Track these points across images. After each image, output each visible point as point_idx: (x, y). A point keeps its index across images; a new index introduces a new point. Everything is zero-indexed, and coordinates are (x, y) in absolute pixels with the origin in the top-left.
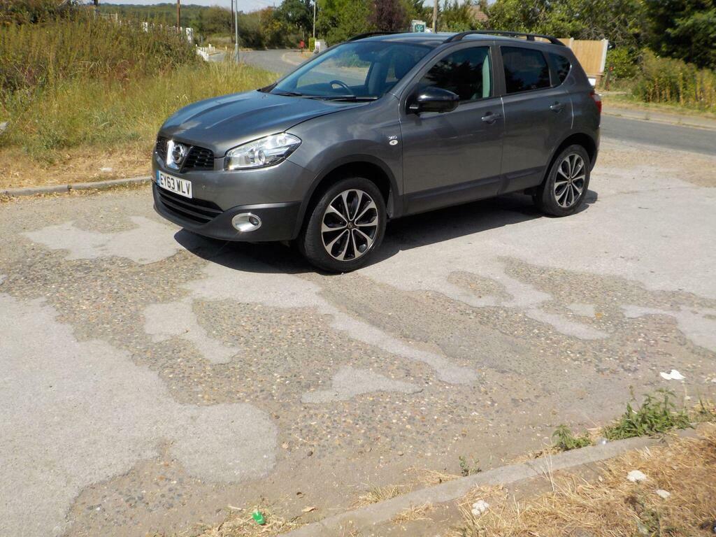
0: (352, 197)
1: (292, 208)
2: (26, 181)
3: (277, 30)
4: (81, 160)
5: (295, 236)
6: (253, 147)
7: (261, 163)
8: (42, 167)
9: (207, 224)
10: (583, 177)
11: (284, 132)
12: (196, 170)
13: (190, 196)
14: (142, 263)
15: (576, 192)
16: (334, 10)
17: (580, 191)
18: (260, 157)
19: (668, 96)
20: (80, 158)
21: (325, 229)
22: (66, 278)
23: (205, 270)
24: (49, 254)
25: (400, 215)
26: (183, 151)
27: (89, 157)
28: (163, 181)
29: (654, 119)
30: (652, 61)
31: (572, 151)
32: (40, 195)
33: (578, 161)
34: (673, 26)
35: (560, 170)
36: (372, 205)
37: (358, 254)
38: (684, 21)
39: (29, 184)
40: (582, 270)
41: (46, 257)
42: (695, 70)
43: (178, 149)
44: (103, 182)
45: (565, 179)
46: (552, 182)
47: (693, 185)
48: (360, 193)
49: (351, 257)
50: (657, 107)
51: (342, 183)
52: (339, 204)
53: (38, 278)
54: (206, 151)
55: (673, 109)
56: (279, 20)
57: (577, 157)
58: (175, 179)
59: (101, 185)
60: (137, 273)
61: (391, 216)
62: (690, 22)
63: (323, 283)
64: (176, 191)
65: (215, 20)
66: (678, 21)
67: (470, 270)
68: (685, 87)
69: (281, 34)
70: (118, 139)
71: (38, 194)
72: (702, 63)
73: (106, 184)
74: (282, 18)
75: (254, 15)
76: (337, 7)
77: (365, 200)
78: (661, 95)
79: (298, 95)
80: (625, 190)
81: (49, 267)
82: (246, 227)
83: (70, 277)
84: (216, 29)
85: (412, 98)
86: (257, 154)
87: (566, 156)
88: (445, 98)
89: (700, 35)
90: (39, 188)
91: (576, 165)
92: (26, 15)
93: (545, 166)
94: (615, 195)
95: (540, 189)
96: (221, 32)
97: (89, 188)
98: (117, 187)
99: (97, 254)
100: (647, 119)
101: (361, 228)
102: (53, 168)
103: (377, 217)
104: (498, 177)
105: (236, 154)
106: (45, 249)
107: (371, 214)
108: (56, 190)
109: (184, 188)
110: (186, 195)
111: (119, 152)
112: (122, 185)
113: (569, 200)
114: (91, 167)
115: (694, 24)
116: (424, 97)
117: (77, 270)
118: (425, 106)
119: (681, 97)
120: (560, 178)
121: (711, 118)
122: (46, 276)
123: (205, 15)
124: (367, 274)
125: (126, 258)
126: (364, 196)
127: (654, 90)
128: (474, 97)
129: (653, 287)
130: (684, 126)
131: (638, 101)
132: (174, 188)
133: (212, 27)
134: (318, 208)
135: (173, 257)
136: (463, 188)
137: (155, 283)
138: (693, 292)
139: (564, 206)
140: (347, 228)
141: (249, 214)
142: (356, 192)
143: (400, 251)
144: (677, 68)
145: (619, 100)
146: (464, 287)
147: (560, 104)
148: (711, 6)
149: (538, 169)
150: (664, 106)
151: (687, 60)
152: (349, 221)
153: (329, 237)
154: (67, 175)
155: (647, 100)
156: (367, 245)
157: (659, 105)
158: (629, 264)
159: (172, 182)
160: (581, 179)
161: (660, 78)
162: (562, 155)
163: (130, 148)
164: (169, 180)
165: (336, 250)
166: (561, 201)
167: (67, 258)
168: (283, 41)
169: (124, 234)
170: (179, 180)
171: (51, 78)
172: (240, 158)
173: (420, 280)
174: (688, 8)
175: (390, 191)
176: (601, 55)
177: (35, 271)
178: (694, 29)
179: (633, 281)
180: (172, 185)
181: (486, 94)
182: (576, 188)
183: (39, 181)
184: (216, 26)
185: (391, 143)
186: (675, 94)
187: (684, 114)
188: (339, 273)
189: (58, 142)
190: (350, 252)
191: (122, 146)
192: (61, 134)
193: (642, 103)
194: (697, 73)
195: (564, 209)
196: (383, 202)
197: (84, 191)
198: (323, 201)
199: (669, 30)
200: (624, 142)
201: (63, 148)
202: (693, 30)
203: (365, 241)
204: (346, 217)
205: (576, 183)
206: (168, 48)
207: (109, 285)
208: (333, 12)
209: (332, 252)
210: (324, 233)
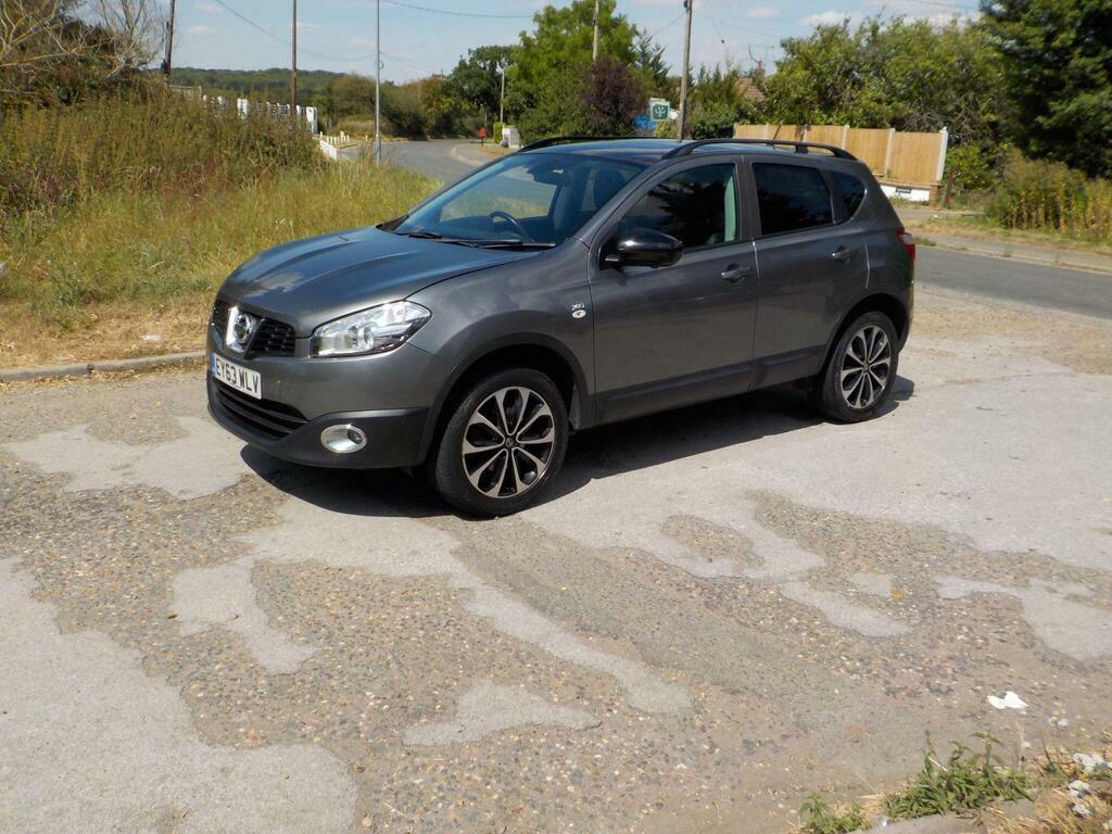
0: (512, 398)
1: (415, 417)
2: (24, 357)
3: (446, 110)
4: (114, 322)
5: (420, 461)
6: (357, 322)
7: (368, 347)
8: (52, 334)
9: (284, 439)
10: (887, 361)
11: (404, 300)
12: (269, 354)
13: (258, 395)
14: (184, 497)
15: (876, 385)
16: (532, 82)
17: (882, 382)
18: (366, 338)
19: (1042, 218)
20: (113, 320)
21: (468, 448)
22: (61, 522)
23: (280, 511)
24: (40, 481)
25: (583, 428)
26: (250, 325)
27: (128, 317)
28: (220, 370)
29: (1019, 256)
30: (1019, 167)
31: (863, 324)
32: (43, 380)
33: (879, 336)
34: (1047, 113)
35: (850, 351)
36: (545, 410)
37: (521, 487)
38: (1063, 106)
39: (29, 362)
40: (877, 515)
41: (35, 486)
42: (1082, 180)
43: (243, 321)
44: (144, 360)
45: (859, 365)
46: (836, 370)
47: (1068, 370)
48: (525, 393)
49: (511, 492)
50: (1023, 236)
51: (495, 379)
52: (490, 410)
53: (16, 523)
54: (285, 326)
55: (1047, 239)
56: (449, 95)
57: (876, 330)
58: (237, 367)
59: (141, 363)
60: (172, 515)
61: (577, 426)
62: (1072, 107)
63: (465, 533)
64: (238, 386)
65: (351, 96)
66: (1054, 106)
67: (699, 514)
68: (1068, 206)
69: (452, 117)
70: (175, 288)
71: (41, 378)
72: (1093, 170)
73: (148, 363)
74: (453, 92)
75: (410, 88)
76: (536, 77)
77: (533, 403)
78: (1030, 217)
79: (435, 237)
80: (957, 379)
81: (37, 503)
82: (343, 446)
83: (68, 520)
84: (352, 108)
85: (609, 244)
86: (361, 333)
87: (858, 329)
88: (661, 245)
89: (1088, 127)
90: (43, 368)
91: (876, 342)
92: (54, 93)
93: (826, 346)
94: (942, 386)
95: (819, 379)
96: (358, 112)
97: (120, 369)
98: (165, 367)
99: (115, 480)
100: (1008, 256)
101: (527, 447)
102: (69, 335)
103: (553, 429)
104: (750, 363)
105: (328, 333)
106: (35, 473)
107: (543, 423)
108: (68, 372)
109: (251, 383)
110: (252, 393)
111: (173, 311)
112: (174, 364)
113: (865, 396)
114: (128, 335)
115: (1079, 111)
116: (630, 243)
117: (80, 509)
118: (630, 258)
119: (1062, 220)
120: (850, 363)
121: (1106, 254)
122: (29, 518)
123: (335, 88)
124: (535, 520)
125: (160, 489)
126: (531, 396)
127: (1018, 210)
128: (712, 240)
129: (989, 545)
130: (1065, 267)
131: (994, 226)
132: (235, 382)
133: (346, 105)
134: (457, 416)
135: (233, 486)
136: (695, 380)
137: (198, 534)
138: (1052, 554)
139: (858, 405)
140: (504, 446)
141: (349, 426)
142: (517, 391)
143: (593, 480)
144: (1059, 175)
145: (965, 224)
146: (687, 542)
147: (847, 250)
148: (1105, 82)
149: (814, 350)
150: (1034, 235)
151: (1071, 164)
152: (507, 437)
153: (474, 461)
154: (92, 346)
155: (1008, 225)
156: (536, 472)
157: (1026, 233)
158: (954, 505)
159: (232, 372)
160: (885, 364)
161: (1030, 191)
162: (852, 329)
163: (191, 304)
164: (229, 369)
165: (486, 482)
166: (852, 398)
167: (67, 488)
168: (455, 127)
169: (163, 447)
170: (243, 369)
171: (82, 192)
172: (337, 339)
173: (617, 530)
174: (1070, 85)
175: (575, 388)
176: (938, 154)
177: (13, 510)
178: (1079, 118)
179: (956, 535)
180: (233, 377)
181: (730, 236)
182: (876, 378)
183: (45, 357)
184: (353, 103)
185: (575, 315)
186: (1054, 217)
187: (1065, 248)
188: (490, 516)
189: (82, 293)
190: (509, 484)
191: (180, 300)
192: (87, 282)
193: (999, 230)
194: (1085, 184)
195: (857, 411)
196: (562, 406)
197: (112, 374)
198: (465, 406)
199: (1040, 119)
200: (967, 295)
201: (88, 303)
202: (1078, 120)
203: (533, 467)
204: (503, 430)
205: (874, 369)
206: (270, 142)
207: (126, 535)
208: (529, 85)
209: (480, 485)
210: (466, 455)
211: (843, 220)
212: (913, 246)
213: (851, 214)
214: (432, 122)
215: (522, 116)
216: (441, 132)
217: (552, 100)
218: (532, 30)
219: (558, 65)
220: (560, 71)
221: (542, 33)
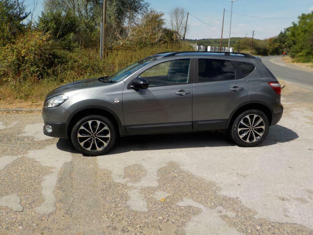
0: (94, 123)
1: (62, 125)
3: (276, 47)
7: (54, 106)
11: (63, 94)
15: (257, 135)
16: (295, 37)
17: (260, 134)
21: (79, 136)
24: (19, 133)
31: (251, 112)
33: (257, 118)
35: (242, 122)
36: (106, 128)
37: (98, 149)
40: (201, 176)
45: (247, 127)
48: (99, 122)
49: (94, 150)
52: (86, 126)
56: (276, 43)
57: (256, 116)
65: (245, 44)
69: (278, 49)
74: (278, 41)
75: (265, 41)
76: (296, 36)
77: (102, 125)
84: (245, 47)
87: (245, 115)
91: (256, 120)
96: (247, 48)
101: (100, 138)
103: (109, 134)
105: (50, 103)
107: (106, 132)
113: (252, 139)
120: (242, 126)
123: (241, 42)
126: (101, 123)
133: (243, 47)
139: (248, 141)
140: (92, 137)
141: (49, 126)
142: (96, 122)
146: (127, 172)
152: (93, 134)
153: (81, 139)
156: (104, 145)
158: (235, 178)
160: (262, 128)
166: (245, 138)
168: (280, 52)
179: (217, 187)
182: (257, 133)
184: (245, 46)
185: (115, 102)
190: (94, 147)
195: (247, 143)
198: (78, 124)
203: (102, 144)
204: (91, 132)
208: (294, 38)
209: (84, 146)
211: (240, 77)
213: (246, 76)
214: (271, 50)
215: (291, 48)
216: (274, 54)
217: (301, 42)
218: (297, 21)
219: (305, 31)
220: (305, 33)
221: (300, 22)
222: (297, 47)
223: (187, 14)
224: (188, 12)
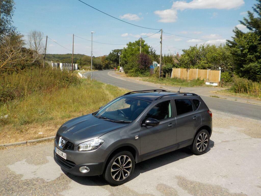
0: (122, 158)
1: (101, 164)
2: (12, 140)
3: (107, 63)
4: (32, 129)
5: (102, 174)
6: (88, 143)
7: (90, 149)
8: (18, 133)
9: (71, 169)
10: (207, 140)
11: (98, 138)
12: (68, 149)
13: (66, 159)
14: (48, 181)
15: (205, 146)
16: (126, 58)
17: (206, 145)
18: (90, 147)
19: (243, 91)
20: (32, 128)
21: (112, 170)
22: (20, 189)
23: (70, 185)
24: (15, 177)
25: (138, 162)
26: (64, 142)
27: (35, 128)
28: (57, 151)
29: (239, 101)
30: (237, 79)
31: (202, 132)
32: (16, 146)
33: (205, 135)
34: (242, 67)
35: (198, 139)
36: (129, 160)
37: (124, 178)
38: (246, 66)
39: (13, 141)
40: (206, 183)
41: (15, 178)
42: (252, 82)
43: (62, 141)
44: (39, 140)
45: (200, 142)
46: (195, 143)
47: (250, 137)
48: (125, 156)
49: (122, 179)
50: (239, 95)
51: (118, 154)
52: (117, 161)
53: (10, 190)
54: (72, 143)
55: (245, 96)
57: (204, 133)
58: (61, 152)
59: (38, 141)
60: (45, 186)
61: (137, 162)
62: (248, 66)
63: (111, 190)
64: (61, 156)
65: (85, 61)
66: (244, 66)
67: (165, 183)
68: (249, 88)
70: (46, 119)
71: (15, 145)
72: (254, 80)
73: (40, 140)
74: (109, 59)
77: (127, 158)
78: (241, 91)
80: (224, 140)
81: (15, 183)
82: (85, 171)
83: (22, 188)
85: (143, 121)
86: (89, 146)
87: (200, 134)
88: (155, 122)
89: (253, 70)
90: (16, 143)
91: (204, 136)
92: (19, 67)
93: (192, 139)
94: (221, 143)
95: (192, 145)
96: (87, 64)
97: (33, 142)
98: (43, 141)
99: (32, 176)
100: (236, 100)
101: (125, 169)
102: (22, 133)
103: (131, 164)
104: (176, 144)
105: (81, 146)
106: (14, 175)
107: (129, 163)
108: (21, 143)
109: (64, 156)
110: (64, 158)
111: (46, 126)
112: (45, 140)
113: (203, 148)
114: (35, 133)
115: (250, 67)
116: (148, 121)
117: (24, 185)
118: (148, 124)
119: (248, 91)
120: (198, 141)
121: (259, 100)
122: (13, 188)
123: (82, 59)
124: (127, 186)
125: (42, 179)
126: (126, 157)
127: (238, 89)
128: (166, 117)
129: (232, 191)
130: (249, 103)
131: (233, 92)
132: (60, 155)
133: (84, 63)
134: (110, 163)
135: (59, 178)
136: (163, 149)
137: (51, 192)
138: (246, 194)
139: (201, 151)
140: (120, 169)
141: (86, 167)
142: (123, 156)
143: (141, 174)
144: (246, 81)
145: (226, 92)
146: (162, 192)
147: (197, 117)
148: (255, 60)
149: (190, 140)
150: (242, 95)
151: (249, 79)
152: (121, 167)
153: (114, 173)
154: (27, 136)
155: (236, 92)
156: (128, 174)
157: (240, 94)
158: (224, 179)
159: (60, 152)
160: (207, 141)
161: (240, 85)
162: (199, 134)
163: (50, 124)
164: (59, 152)
165: (116, 177)
166: (200, 149)
167: (22, 179)
168: (109, 67)
169: (43, 166)
170: (62, 152)
171: (25, 94)
172: (83, 147)
173: (146, 189)
174: (248, 61)
175: (136, 154)
176: (219, 75)
177: (9, 186)
179: (224, 188)
180: (60, 153)
181: (170, 116)
182: (205, 144)
183: (17, 140)
185: (136, 138)
186: (246, 90)
187: (249, 98)
188: (118, 185)
189: (25, 122)
190: (122, 177)
191: (47, 123)
192: (26, 119)
193: (234, 93)
194: (253, 83)
195: (201, 152)
196: (134, 159)
197: (31, 144)
198: (112, 161)
199: (241, 69)
200: (226, 114)
201: (26, 124)
202: (250, 69)
203: (127, 173)
204: (120, 165)
205: (204, 142)
206: (67, 78)
207: (35, 193)
208: (126, 59)
209: (115, 178)
210: (112, 172)
211: (195, 110)
212: (211, 114)
213: (197, 108)
214: (104, 66)
215: (124, 66)
216: (106, 68)
217: (131, 62)
218: (126, 47)
219: (132, 55)
220: (133, 56)
221: (129, 48)
222: (128, 66)
223: (46, 38)
224: (47, 36)
